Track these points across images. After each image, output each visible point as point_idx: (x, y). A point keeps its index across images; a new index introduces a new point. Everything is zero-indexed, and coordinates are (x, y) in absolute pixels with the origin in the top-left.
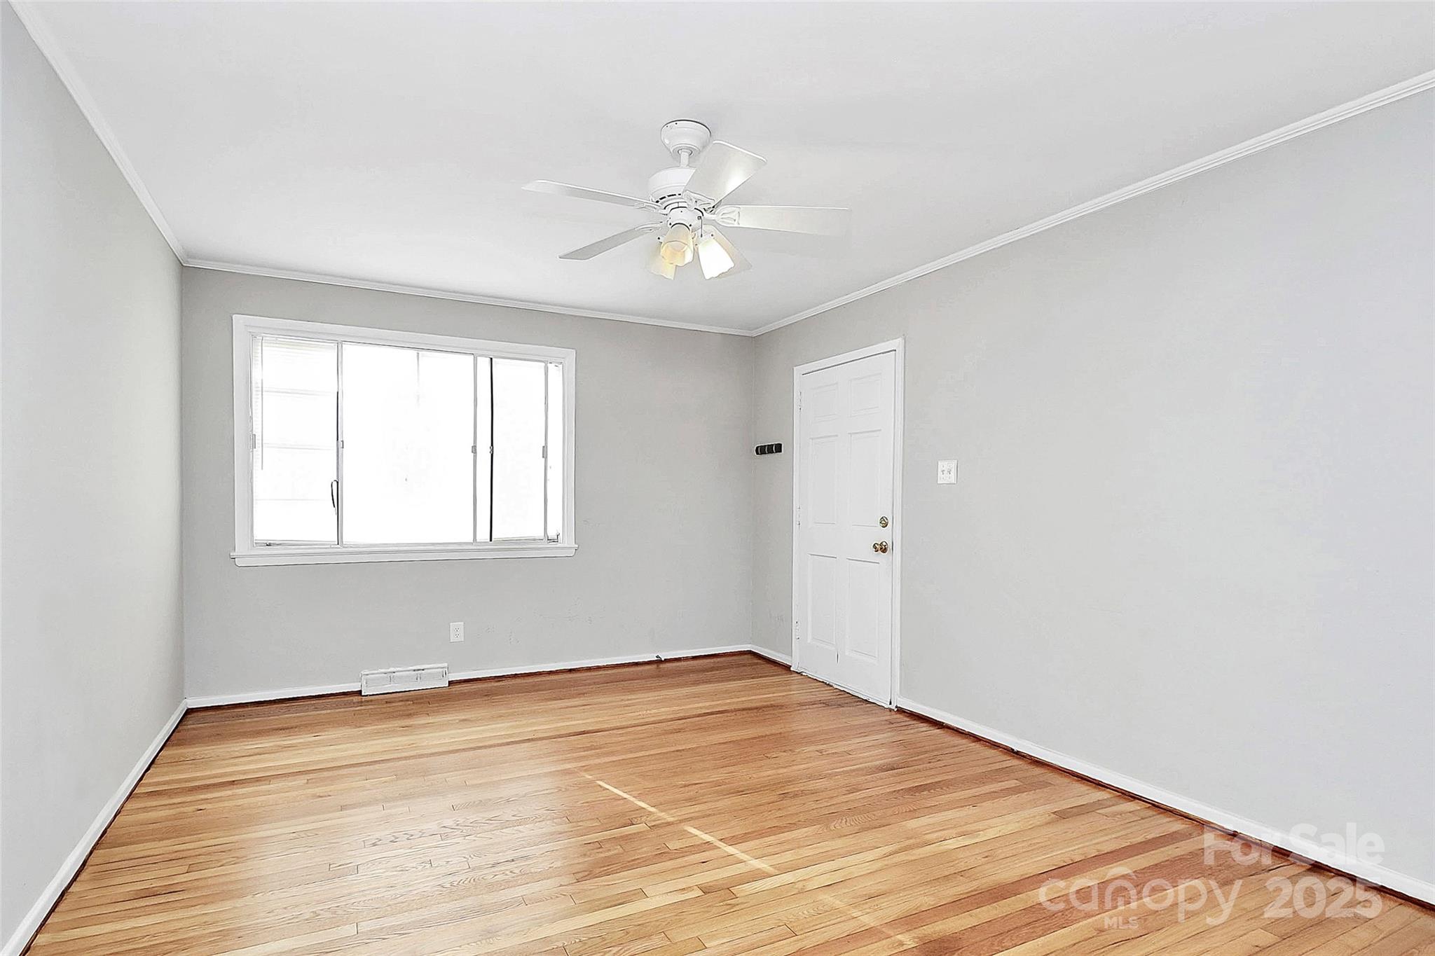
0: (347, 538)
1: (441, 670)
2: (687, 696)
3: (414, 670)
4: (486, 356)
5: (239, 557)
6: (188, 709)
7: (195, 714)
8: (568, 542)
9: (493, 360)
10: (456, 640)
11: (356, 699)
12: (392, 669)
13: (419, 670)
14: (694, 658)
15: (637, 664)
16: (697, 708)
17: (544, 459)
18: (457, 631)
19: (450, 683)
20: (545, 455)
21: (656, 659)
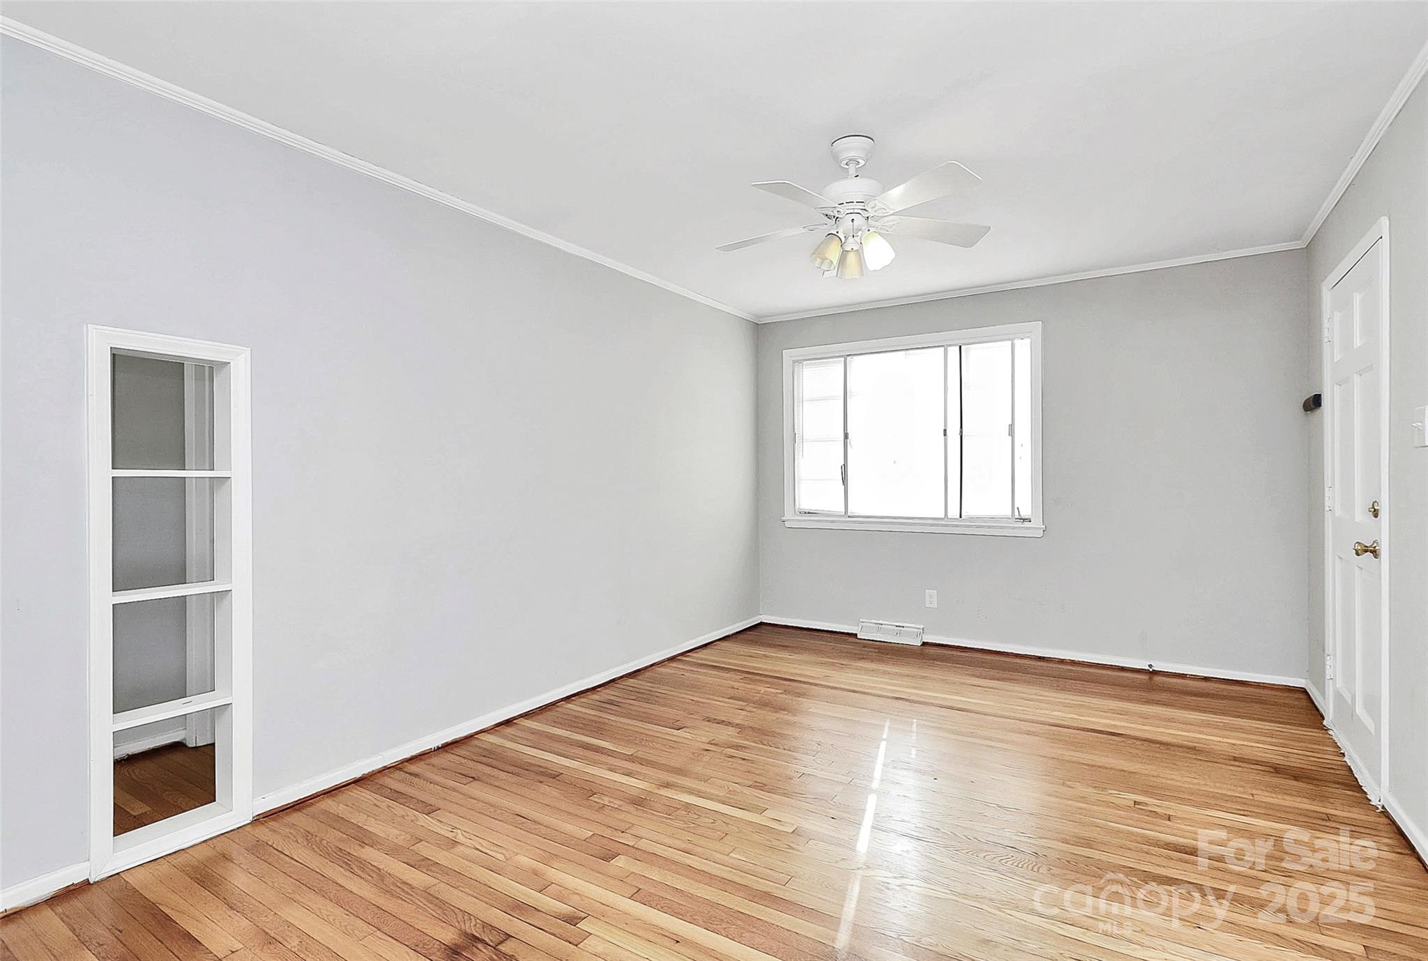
0: (851, 510)
1: (917, 630)
2: (1113, 711)
3: (897, 626)
4: (955, 345)
5: (788, 520)
6: (761, 622)
7: (763, 626)
8: (1037, 523)
9: (962, 347)
10: (931, 606)
11: (852, 639)
12: (880, 622)
13: (900, 626)
14: (1206, 679)
15: (1123, 669)
16: (1093, 722)
17: (1011, 437)
18: (931, 598)
19: (924, 644)
20: (1011, 432)
21: (1148, 668)
